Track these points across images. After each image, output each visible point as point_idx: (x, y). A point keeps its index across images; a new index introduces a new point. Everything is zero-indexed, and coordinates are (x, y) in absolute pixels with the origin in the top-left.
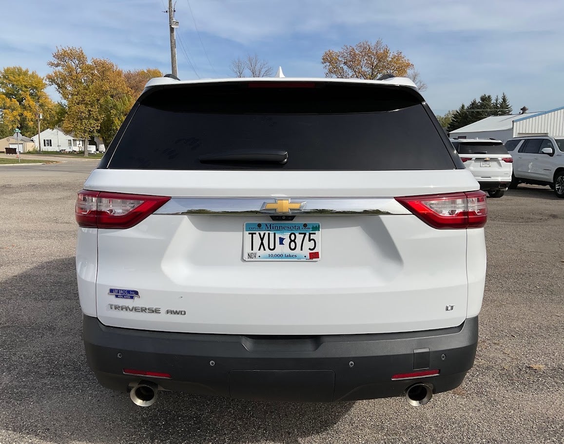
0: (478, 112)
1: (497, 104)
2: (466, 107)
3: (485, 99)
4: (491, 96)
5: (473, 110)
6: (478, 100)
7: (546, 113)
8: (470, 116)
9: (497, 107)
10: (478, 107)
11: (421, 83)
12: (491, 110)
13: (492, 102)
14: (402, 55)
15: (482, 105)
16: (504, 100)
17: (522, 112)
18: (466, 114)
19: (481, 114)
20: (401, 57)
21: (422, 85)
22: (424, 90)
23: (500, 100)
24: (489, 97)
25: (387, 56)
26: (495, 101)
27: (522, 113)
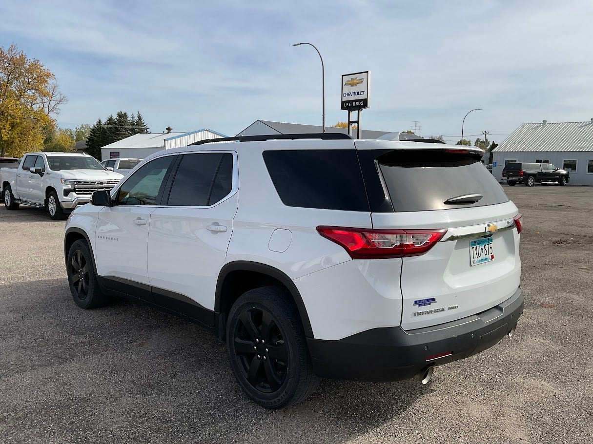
0: (116, 128)
1: (133, 121)
2: (103, 123)
3: (122, 116)
4: (127, 114)
5: (111, 126)
6: (115, 117)
7: (190, 134)
8: (109, 131)
9: (134, 125)
10: (115, 123)
11: (61, 95)
12: (129, 127)
13: (129, 119)
14: (41, 63)
15: (119, 121)
16: (140, 118)
17: (167, 131)
18: (104, 129)
19: (119, 130)
20: (39, 65)
21: (62, 97)
22: (65, 103)
23: (136, 118)
24: (125, 114)
25: (23, 64)
26: (131, 119)
27: (168, 133)
